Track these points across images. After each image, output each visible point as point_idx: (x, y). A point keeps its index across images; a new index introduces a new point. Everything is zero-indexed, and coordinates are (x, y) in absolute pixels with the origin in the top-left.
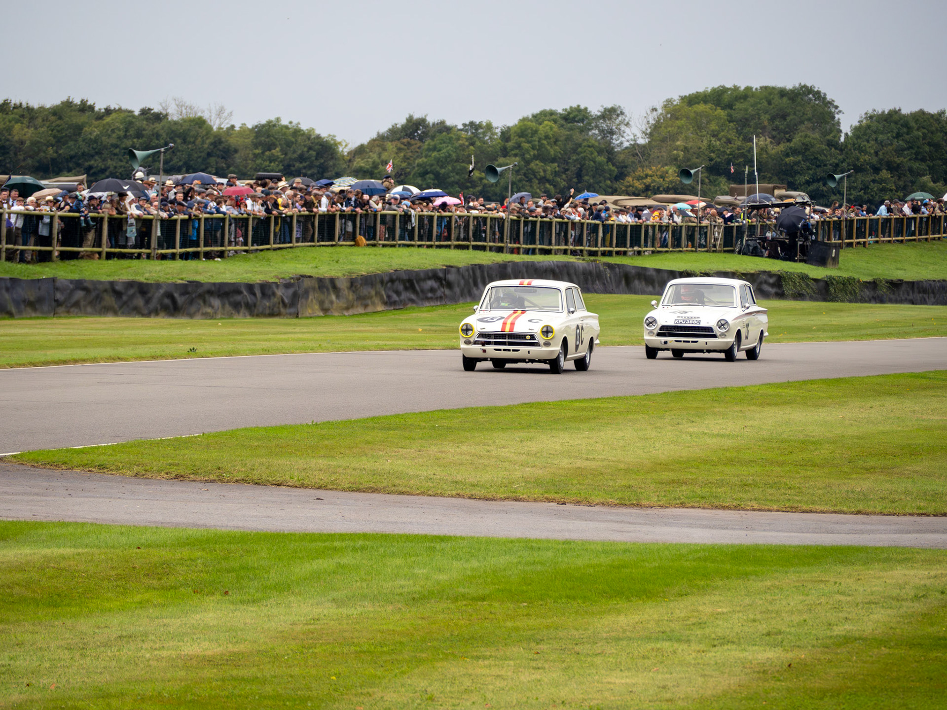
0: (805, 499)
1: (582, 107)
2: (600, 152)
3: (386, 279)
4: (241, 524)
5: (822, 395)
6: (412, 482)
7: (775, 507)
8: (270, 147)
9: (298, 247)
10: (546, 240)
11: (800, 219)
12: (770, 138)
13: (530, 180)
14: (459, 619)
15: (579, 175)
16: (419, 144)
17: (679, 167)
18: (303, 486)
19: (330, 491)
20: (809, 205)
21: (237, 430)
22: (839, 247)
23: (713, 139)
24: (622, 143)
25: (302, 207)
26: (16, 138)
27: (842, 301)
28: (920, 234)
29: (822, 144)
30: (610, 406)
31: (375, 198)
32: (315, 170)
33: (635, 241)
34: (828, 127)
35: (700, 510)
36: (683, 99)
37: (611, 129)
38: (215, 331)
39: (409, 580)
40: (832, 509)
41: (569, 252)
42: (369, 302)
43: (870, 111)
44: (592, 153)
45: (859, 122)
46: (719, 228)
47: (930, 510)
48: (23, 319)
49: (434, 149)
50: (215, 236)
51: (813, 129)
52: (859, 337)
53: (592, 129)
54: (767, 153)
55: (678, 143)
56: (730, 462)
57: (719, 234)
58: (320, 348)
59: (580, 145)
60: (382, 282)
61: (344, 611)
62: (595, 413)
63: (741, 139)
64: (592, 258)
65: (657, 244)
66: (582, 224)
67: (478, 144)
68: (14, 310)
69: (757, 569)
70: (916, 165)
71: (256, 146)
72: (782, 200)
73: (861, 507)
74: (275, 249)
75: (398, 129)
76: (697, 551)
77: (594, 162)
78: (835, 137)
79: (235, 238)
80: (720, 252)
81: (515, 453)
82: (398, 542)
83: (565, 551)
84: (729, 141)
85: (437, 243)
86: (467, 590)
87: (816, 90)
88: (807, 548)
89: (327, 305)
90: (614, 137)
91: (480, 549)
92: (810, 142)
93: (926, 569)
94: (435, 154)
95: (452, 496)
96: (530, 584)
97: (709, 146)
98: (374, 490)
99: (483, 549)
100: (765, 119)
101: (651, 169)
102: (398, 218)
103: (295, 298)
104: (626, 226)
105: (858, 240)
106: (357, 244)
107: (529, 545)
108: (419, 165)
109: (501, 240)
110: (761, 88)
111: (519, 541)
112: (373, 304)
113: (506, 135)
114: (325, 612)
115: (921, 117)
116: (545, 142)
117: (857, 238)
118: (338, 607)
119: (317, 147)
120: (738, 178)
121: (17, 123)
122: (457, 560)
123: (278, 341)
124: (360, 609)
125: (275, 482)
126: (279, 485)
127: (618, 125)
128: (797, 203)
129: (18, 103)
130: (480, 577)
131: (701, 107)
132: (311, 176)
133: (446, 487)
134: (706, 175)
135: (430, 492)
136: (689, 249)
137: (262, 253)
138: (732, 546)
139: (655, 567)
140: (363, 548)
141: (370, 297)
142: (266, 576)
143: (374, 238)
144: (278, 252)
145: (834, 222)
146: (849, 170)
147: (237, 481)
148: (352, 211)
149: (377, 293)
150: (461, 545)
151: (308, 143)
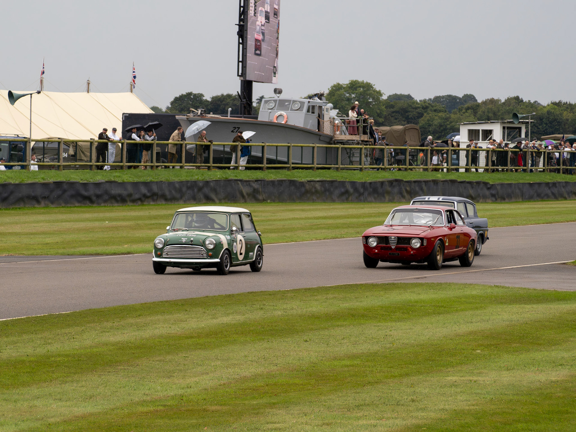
26: (565, 118)
48: (571, 200)
68: (567, 196)
121: (565, 111)
129: (565, 102)
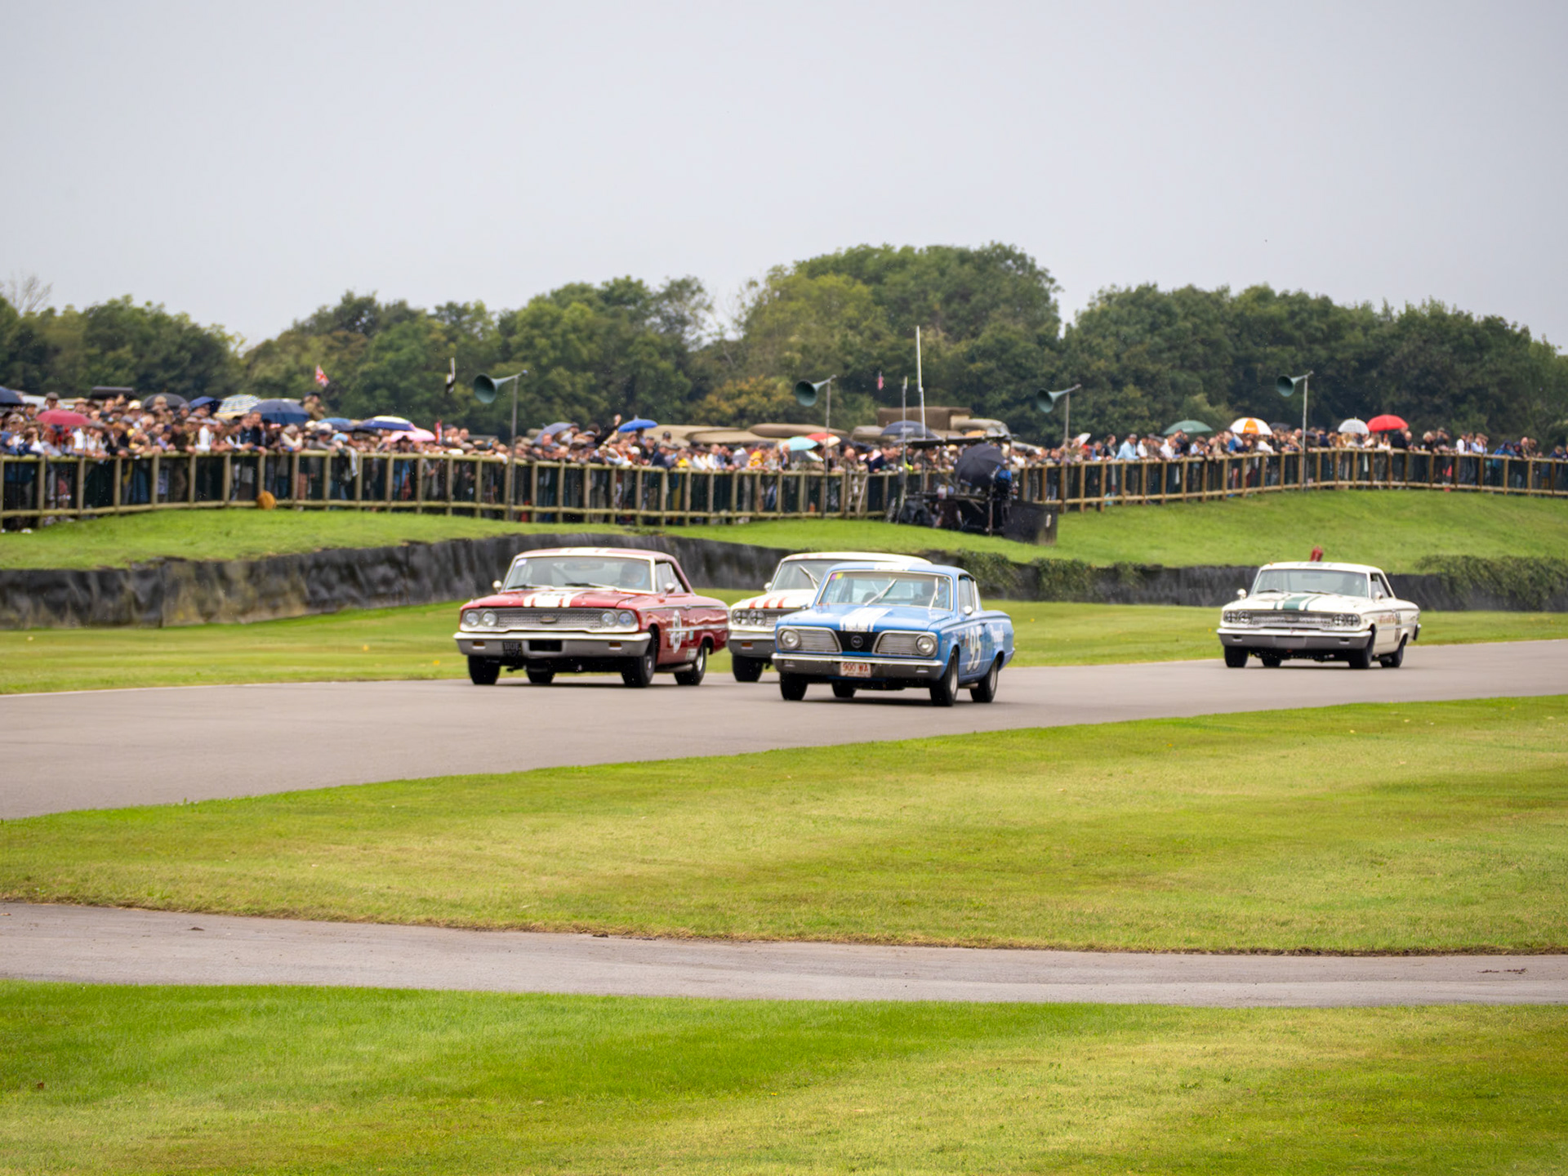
0: (1002, 925)
1: (634, 279)
2: (664, 354)
3: (309, 563)
4: (66, 971)
5: (1029, 754)
6: (353, 900)
7: (953, 940)
8: (113, 344)
9: (161, 510)
10: (574, 498)
11: (993, 465)
12: (943, 331)
13: (549, 400)
14: (430, 1126)
15: (630, 391)
16: (364, 340)
17: (793, 378)
18: (169, 908)
19: (215, 917)
20: (1009, 442)
21: (59, 815)
22: (1056, 511)
23: (850, 333)
24: (699, 339)
25: (169, 442)
27: (1063, 600)
28: (1189, 490)
29: (1028, 340)
30: (682, 773)
31: (292, 428)
32: (188, 383)
33: (722, 502)
34: (1039, 313)
35: (830, 946)
36: (800, 266)
37: (683, 316)
38: (22, 649)
39: (346, 1063)
40: (1046, 942)
41: (613, 519)
42: (280, 602)
43: (1107, 289)
44: (650, 355)
45: (1089, 305)
46: (861, 479)
47: (1206, 944)
49: (389, 347)
50: (23, 493)
51: (1015, 316)
52: (1093, 660)
53: (651, 315)
54: (938, 356)
55: (793, 339)
56: (880, 865)
57: (859, 489)
58: (200, 678)
59: (630, 342)
60: (302, 568)
61: (239, 1115)
62: (658, 786)
63: (895, 332)
64: (652, 529)
65: (758, 503)
66: (635, 473)
67: (462, 339)
69: (923, 1042)
70: (1182, 377)
71: (90, 341)
72: (964, 433)
73: (1093, 939)
74: (122, 514)
75: (329, 315)
76: (824, 1013)
77: (656, 369)
78: (1047, 329)
79: (57, 494)
80: (862, 518)
81: (523, 851)
82: (328, 999)
83: (606, 1014)
84: (876, 336)
85: (394, 504)
86: (443, 1080)
87: (1018, 252)
88: (1003, 1007)
89: (210, 606)
90: (688, 329)
91: (465, 1011)
92: (1010, 340)
93: (1200, 1042)
94: (390, 356)
95: (419, 924)
96: (546, 1069)
97: (844, 343)
98: (288, 914)
99: (469, 1011)
100: (935, 299)
101: (747, 382)
102: (328, 463)
103: (157, 596)
104: (706, 477)
105: (1088, 500)
106: (260, 506)
107: (546, 1004)
108: (364, 374)
109: (500, 498)
110: (929, 249)
111: (529, 997)
112: (288, 605)
113: (508, 324)
114: (207, 1117)
115: (1190, 298)
116: (572, 336)
117: (1087, 496)
118: (227, 1109)
119: (194, 344)
120: (891, 397)
122: (426, 1029)
123: (129, 666)
124: (264, 1113)
125: (122, 902)
126: (129, 906)
127: (694, 309)
128: (988, 438)
130: (464, 1057)
131: (830, 280)
132: (184, 393)
133: (409, 909)
134: (837, 392)
135: (382, 917)
136: (812, 513)
137: (102, 521)
138: (882, 1005)
139: (754, 1041)
140: (270, 1011)
141: (283, 594)
142: (107, 1057)
143: (289, 495)
144: (128, 519)
145: (1050, 469)
146: (1073, 385)
147: (59, 900)
148: (251, 450)
149: (295, 588)
150: (434, 1005)
151: (179, 339)
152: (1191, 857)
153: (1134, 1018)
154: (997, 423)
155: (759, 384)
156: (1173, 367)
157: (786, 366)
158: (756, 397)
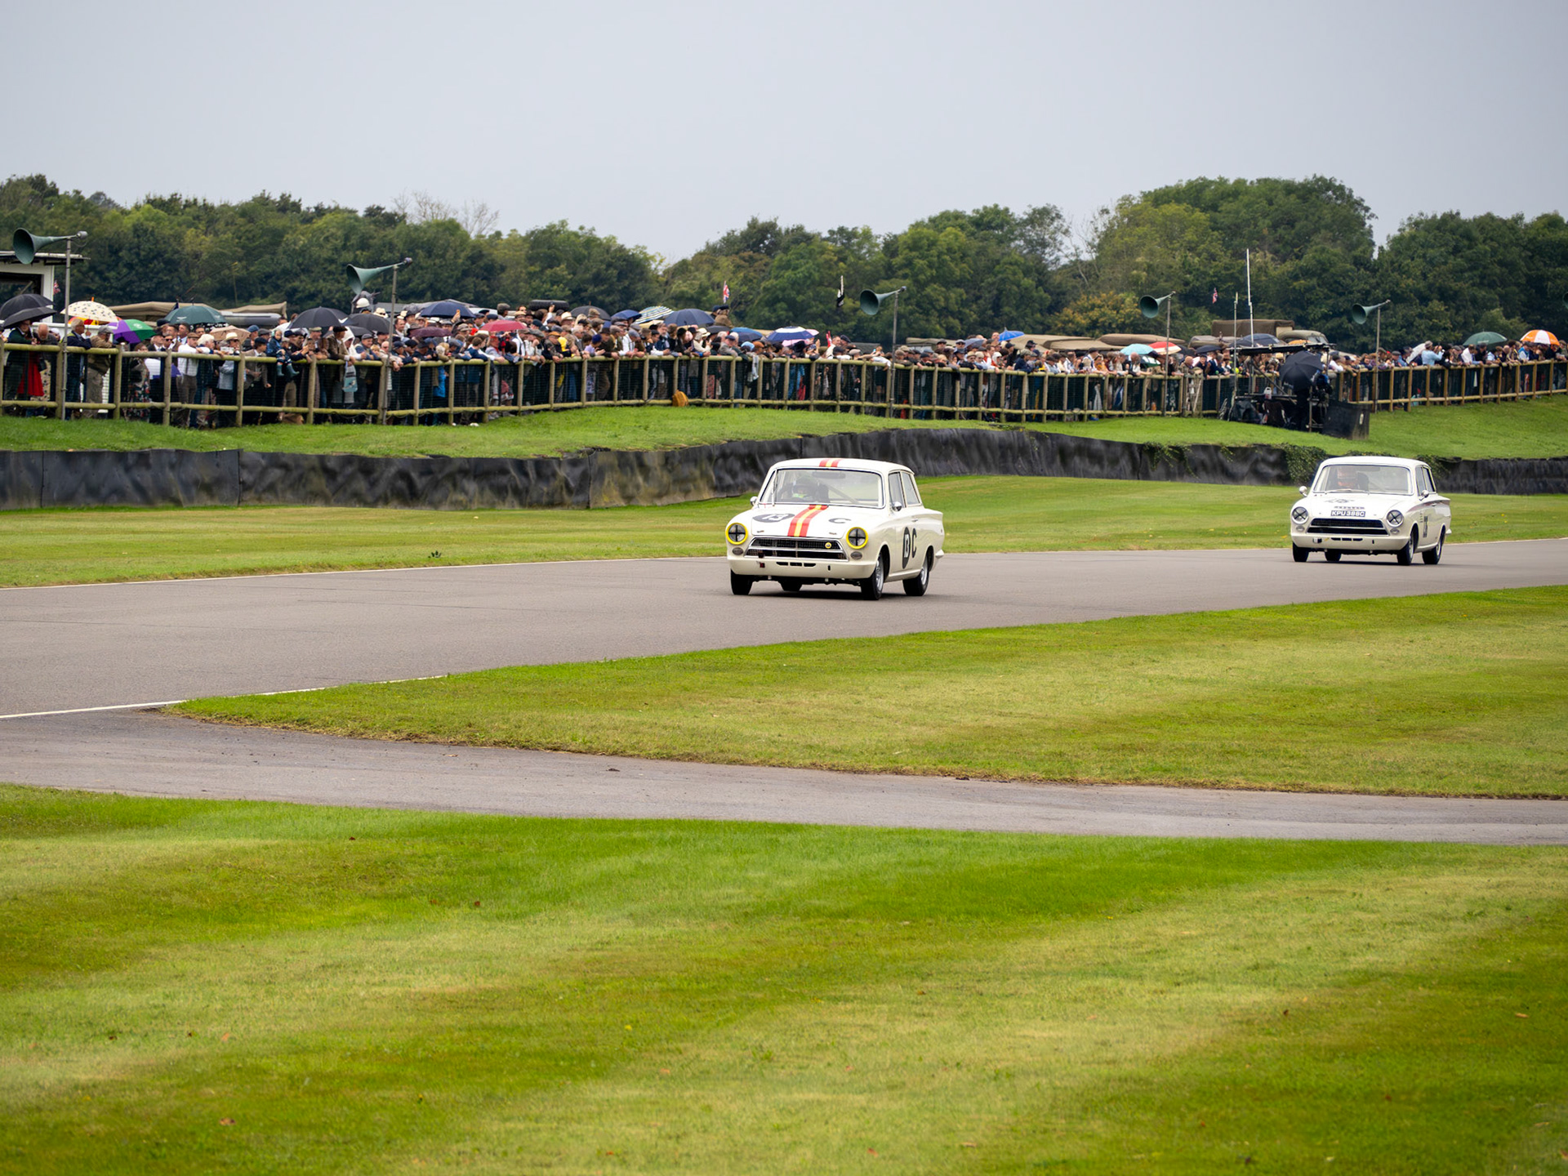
0: (1314, 773)
1: (1001, 207)
2: (1027, 272)
3: (716, 453)
4: (500, 805)
5: (1340, 623)
6: (748, 746)
7: (1270, 784)
8: (551, 262)
9: (589, 406)
10: (947, 398)
11: (1315, 369)
12: (1271, 253)
13: (926, 312)
14: (811, 943)
15: (997, 305)
16: (766, 260)
17: (1139, 294)
18: (590, 751)
19: (629, 760)
20: (1327, 350)
21: (497, 670)
22: (1368, 410)
23: (1189, 254)
24: (1058, 259)
26: (190, 248)
28: (1486, 392)
29: (1346, 261)
30: (1035, 636)
32: (614, 296)
33: (1076, 401)
34: (1355, 238)
35: (1162, 789)
36: (1146, 196)
37: (1043, 239)
38: (469, 527)
39: (739, 887)
40: (1352, 787)
41: (980, 416)
42: (691, 487)
43: (1416, 216)
44: (1014, 274)
45: (1400, 230)
46: (1197, 383)
47: (1494, 790)
48: (194, 508)
49: (788, 266)
50: (471, 391)
51: (1334, 240)
53: (1015, 239)
54: (1266, 275)
55: (1139, 260)
56: (1207, 719)
58: (620, 552)
59: (998, 262)
60: (710, 457)
61: (646, 931)
62: (1014, 648)
63: (1229, 254)
64: (1013, 425)
65: (1108, 404)
66: (999, 376)
67: (851, 259)
68: (181, 496)
69: (1242, 874)
70: (1481, 293)
71: (532, 259)
72: (1288, 342)
73: (1393, 785)
75: (736, 238)
76: (1156, 848)
77: (1019, 286)
78: (1364, 252)
79: (500, 393)
80: (1199, 416)
81: (896, 705)
82: (725, 832)
83: (966, 847)
84: (1213, 257)
86: (823, 902)
87: (1337, 184)
89: (631, 490)
90: (1047, 250)
91: (842, 844)
92: (1329, 259)
93: (1486, 875)
94: (789, 273)
95: (805, 767)
96: (913, 894)
97: (1184, 264)
98: (692, 758)
99: (847, 843)
100: (1264, 225)
101: (1099, 297)
102: (734, 367)
103: (585, 481)
104: (1061, 379)
105: (1396, 401)
106: (674, 404)
107: (915, 838)
108: (766, 289)
109: (882, 397)
110: (1259, 181)
111: (899, 831)
112: (697, 489)
113: (891, 247)
114: (619, 932)
115: (1488, 223)
116: (947, 258)
117: (1395, 398)
118: (637, 925)
119: (620, 263)
120: (1223, 310)
121: (191, 226)
122: (809, 858)
123: (560, 541)
124: (668, 929)
125: (550, 746)
126: (556, 749)
128: (1309, 347)
129: (192, 200)
130: (841, 883)
131: (1172, 208)
133: (796, 754)
134: (1178, 305)
135: (773, 761)
136: (1154, 412)
137: (537, 415)
138: (1206, 841)
139: (1094, 872)
140: (674, 841)
141: (693, 480)
142: (535, 880)
143: (699, 395)
144: (561, 414)
145: (1363, 373)
146: (1384, 300)
147: (495, 744)
148: (667, 355)
149: (703, 474)
150: (816, 838)
151: (606, 257)
152: (1481, 714)
153: (1428, 855)
154: (1318, 333)
155: (1109, 299)
156: (1473, 285)
157: (1133, 284)
158: (1106, 310)
